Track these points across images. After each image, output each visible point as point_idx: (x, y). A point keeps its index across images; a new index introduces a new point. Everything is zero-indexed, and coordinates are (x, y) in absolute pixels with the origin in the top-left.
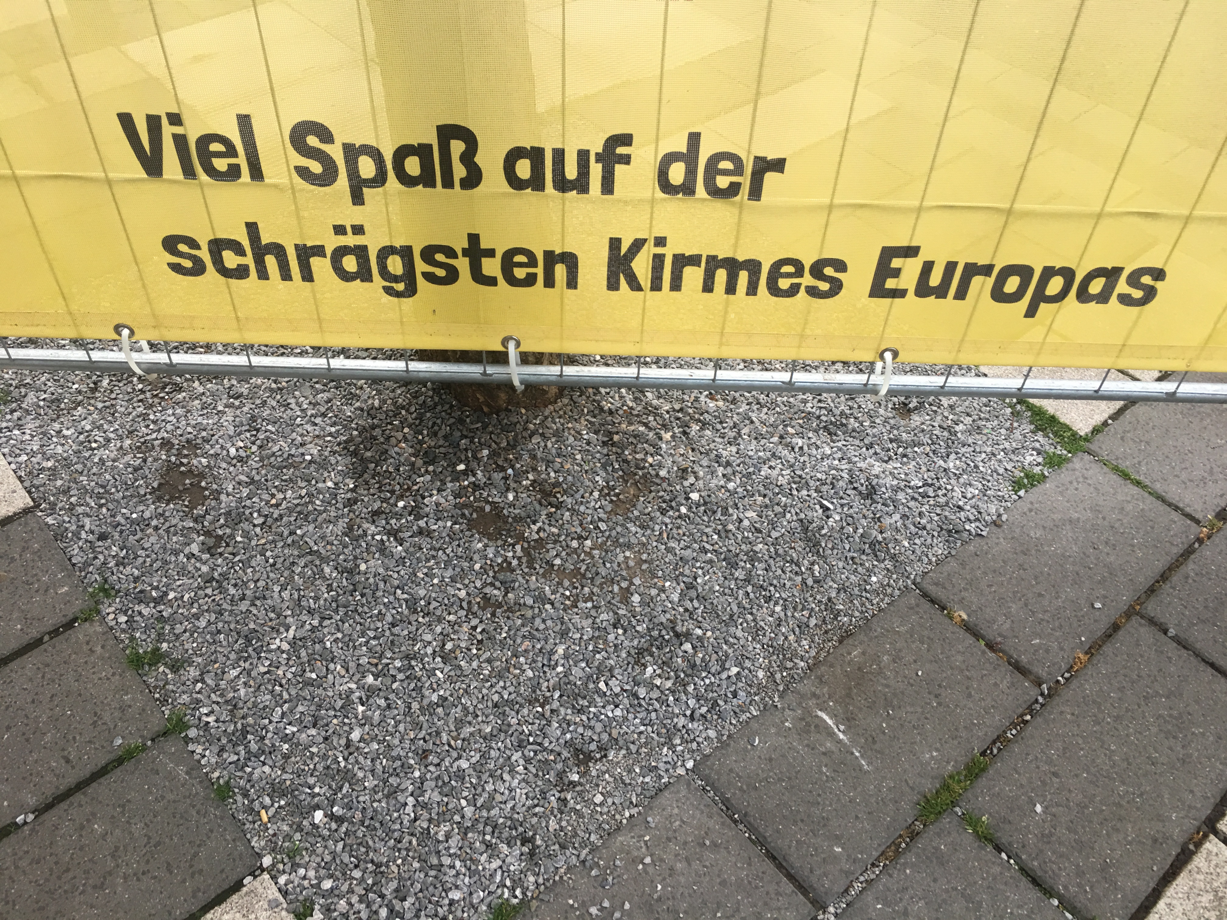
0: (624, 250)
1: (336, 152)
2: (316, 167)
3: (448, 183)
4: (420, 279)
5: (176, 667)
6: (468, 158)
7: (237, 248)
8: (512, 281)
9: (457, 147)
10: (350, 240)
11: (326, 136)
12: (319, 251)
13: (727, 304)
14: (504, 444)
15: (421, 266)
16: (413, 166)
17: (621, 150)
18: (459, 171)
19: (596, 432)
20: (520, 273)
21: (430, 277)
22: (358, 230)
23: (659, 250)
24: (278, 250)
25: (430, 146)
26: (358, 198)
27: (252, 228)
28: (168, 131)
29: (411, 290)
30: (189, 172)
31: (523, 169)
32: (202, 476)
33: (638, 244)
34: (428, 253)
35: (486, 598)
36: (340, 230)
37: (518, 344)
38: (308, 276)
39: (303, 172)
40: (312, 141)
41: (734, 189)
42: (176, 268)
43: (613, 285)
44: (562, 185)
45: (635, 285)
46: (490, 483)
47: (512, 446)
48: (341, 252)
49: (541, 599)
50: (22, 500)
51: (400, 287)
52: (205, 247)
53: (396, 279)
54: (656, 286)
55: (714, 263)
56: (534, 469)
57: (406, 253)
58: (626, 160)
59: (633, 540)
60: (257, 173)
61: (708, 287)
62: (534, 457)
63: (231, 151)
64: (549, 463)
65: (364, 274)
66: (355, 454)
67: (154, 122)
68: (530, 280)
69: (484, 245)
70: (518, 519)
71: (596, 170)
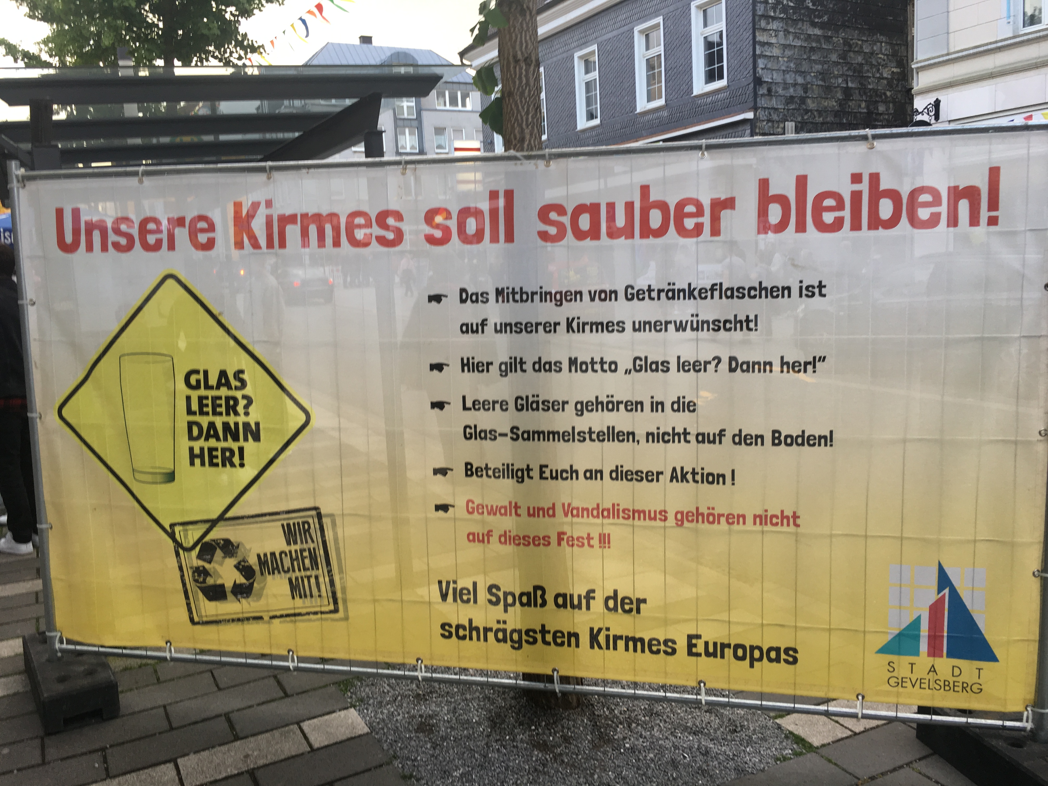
0: (595, 632)
1: (501, 594)
2: (494, 599)
3: (536, 605)
4: (524, 642)
5: (418, 780)
6: (542, 596)
7: (464, 628)
8: (556, 644)
9: (539, 593)
10: (501, 626)
11: (498, 589)
12: (491, 629)
13: (635, 656)
14: (552, 721)
15: (524, 637)
16: (525, 599)
17: (592, 595)
18: (539, 601)
19: (591, 721)
20: (559, 641)
21: (527, 642)
22: (505, 622)
23: (608, 633)
24: (477, 629)
25: (530, 593)
26: (506, 611)
27: (470, 621)
28: (452, 585)
29: (520, 647)
30: (455, 600)
31: (560, 601)
32: (433, 726)
33: (600, 630)
34: (527, 632)
35: (536, 770)
36: (498, 622)
37: (558, 672)
38: (486, 639)
39: (490, 601)
40: (494, 590)
41: (631, 610)
42: (443, 635)
43: (592, 647)
44: (573, 606)
45: (600, 647)
46: (544, 733)
47: (554, 723)
48: (498, 630)
49: (557, 771)
50: (366, 730)
51: (517, 645)
52: (454, 627)
53: (515, 642)
54: (608, 648)
55: (628, 639)
56: (563, 731)
57: (519, 632)
58: (594, 598)
59: (598, 758)
60: (475, 601)
61: (627, 649)
62: (563, 727)
63: (469, 593)
64: (569, 729)
65: (504, 640)
66: (492, 721)
67: (448, 583)
68: (562, 644)
69: (547, 629)
70: (553, 746)
71: (584, 602)
